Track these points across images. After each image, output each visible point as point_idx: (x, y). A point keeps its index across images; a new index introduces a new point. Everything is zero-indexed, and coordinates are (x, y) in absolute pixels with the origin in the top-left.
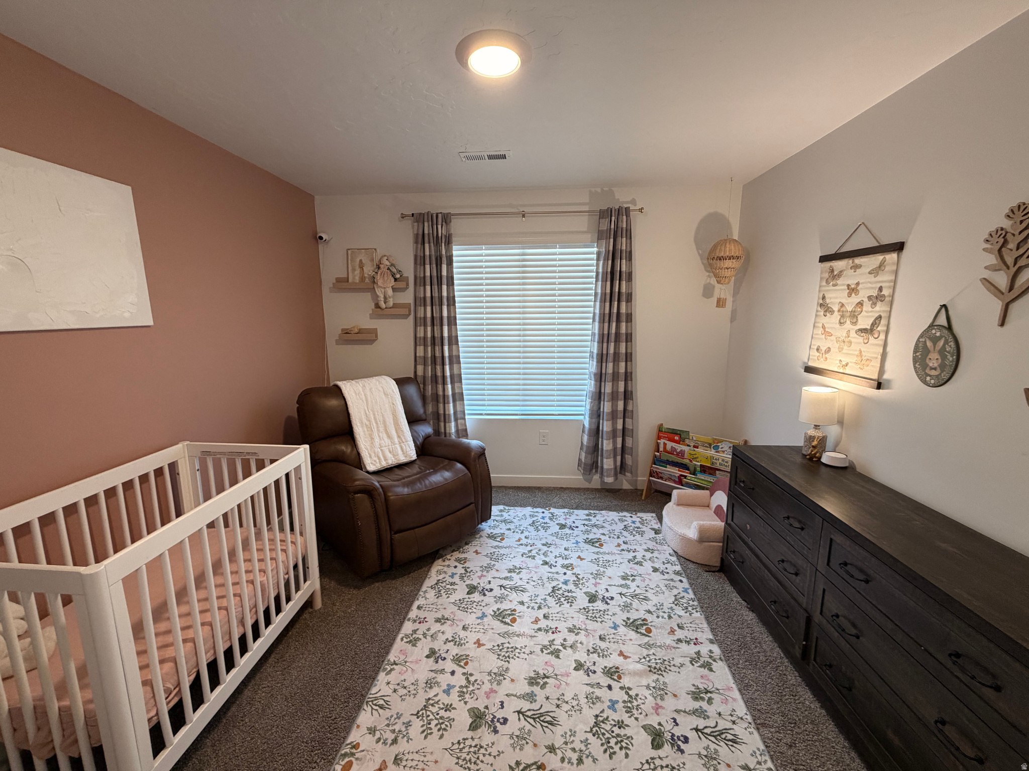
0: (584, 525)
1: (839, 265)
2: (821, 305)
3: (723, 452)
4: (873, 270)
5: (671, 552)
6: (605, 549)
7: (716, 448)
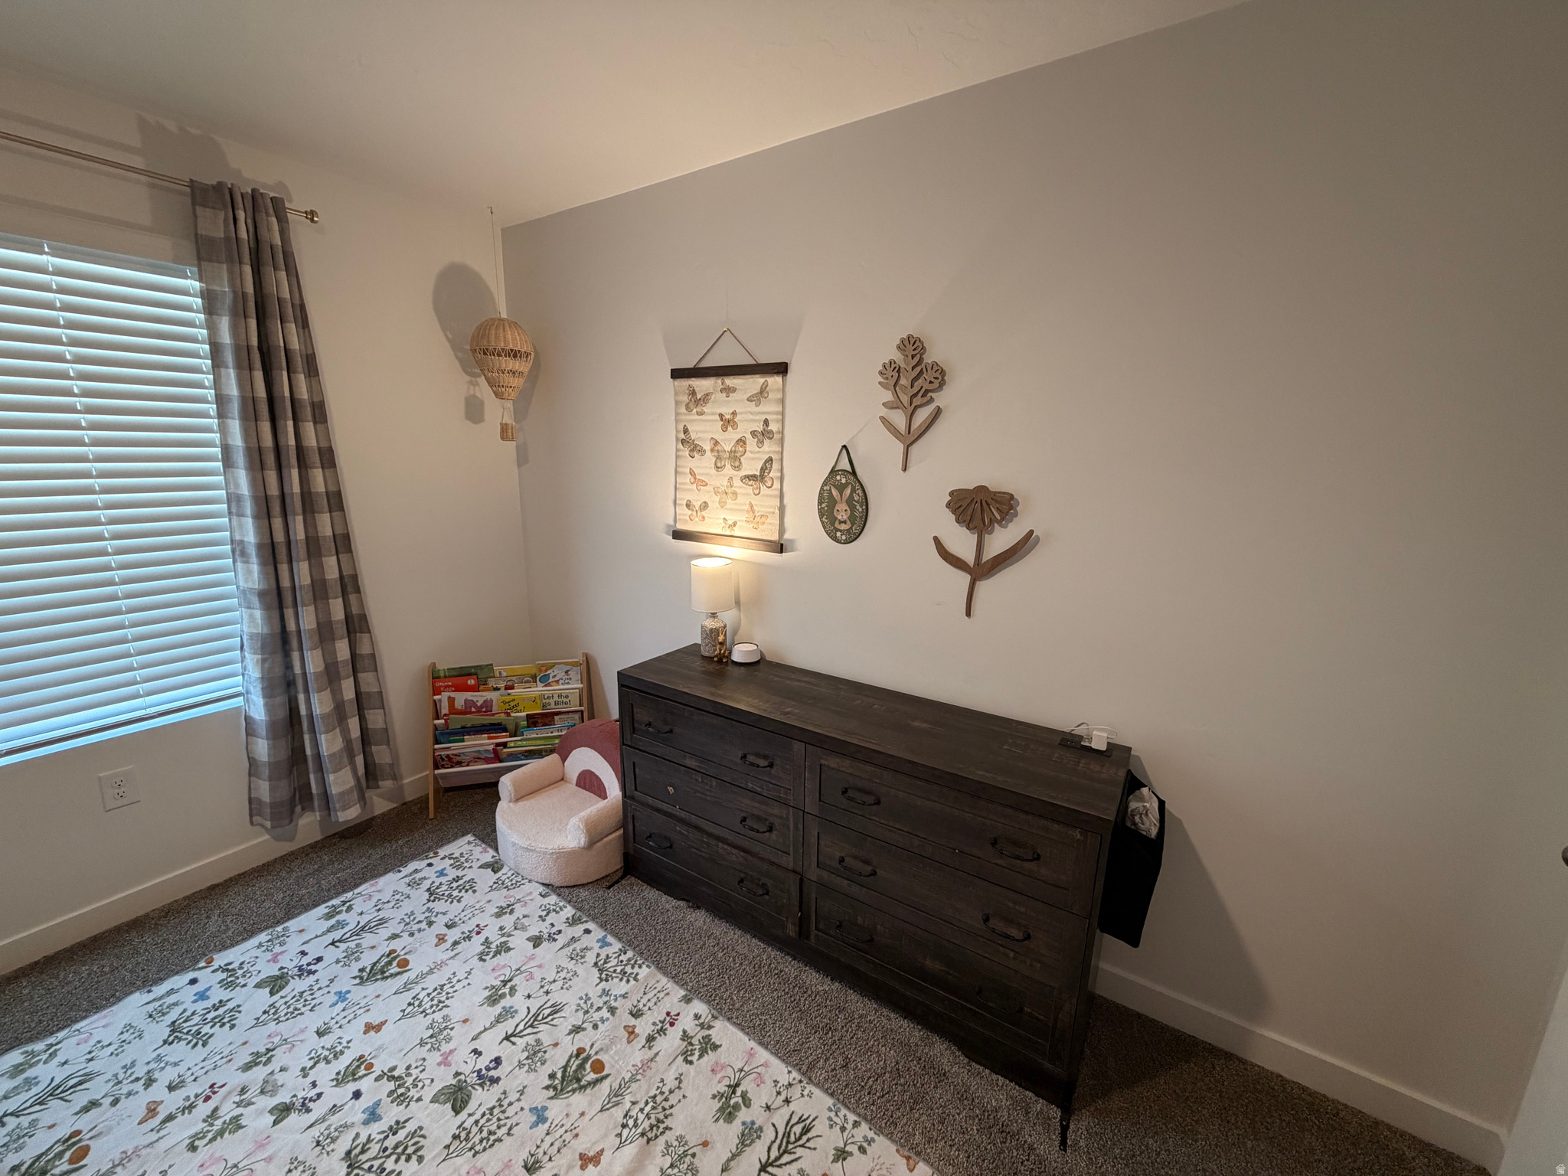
0: (333, 943)
1: (703, 385)
2: (683, 441)
3: (557, 682)
4: (752, 396)
5: (541, 889)
6: (417, 966)
7: (545, 679)
